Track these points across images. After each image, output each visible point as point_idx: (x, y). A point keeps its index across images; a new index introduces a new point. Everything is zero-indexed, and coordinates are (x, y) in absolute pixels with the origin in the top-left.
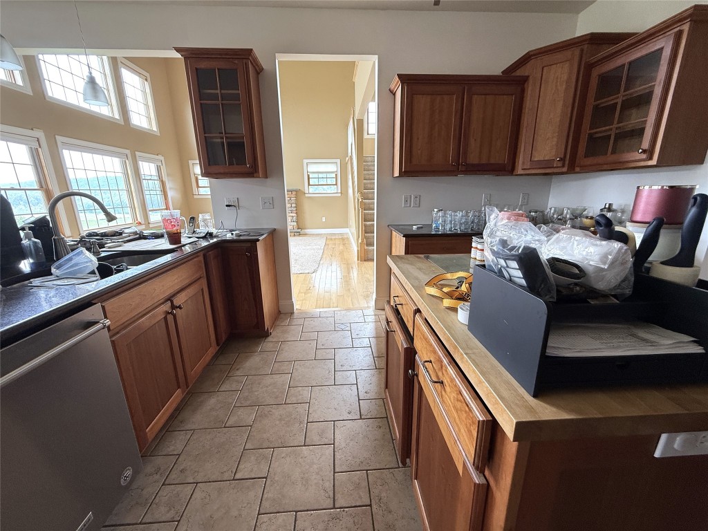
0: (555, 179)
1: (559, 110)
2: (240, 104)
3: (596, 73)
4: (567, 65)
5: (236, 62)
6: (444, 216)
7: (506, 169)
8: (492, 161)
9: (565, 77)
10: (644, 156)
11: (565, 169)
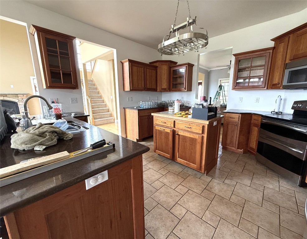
0: (163, 93)
1: (166, 76)
2: (69, 58)
3: (172, 69)
4: (166, 66)
5: (67, 40)
6: (145, 103)
7: (155, 90)
8: (152, 88)
9: (166, 69)
10: (185, 89)
11: (169, 91)
